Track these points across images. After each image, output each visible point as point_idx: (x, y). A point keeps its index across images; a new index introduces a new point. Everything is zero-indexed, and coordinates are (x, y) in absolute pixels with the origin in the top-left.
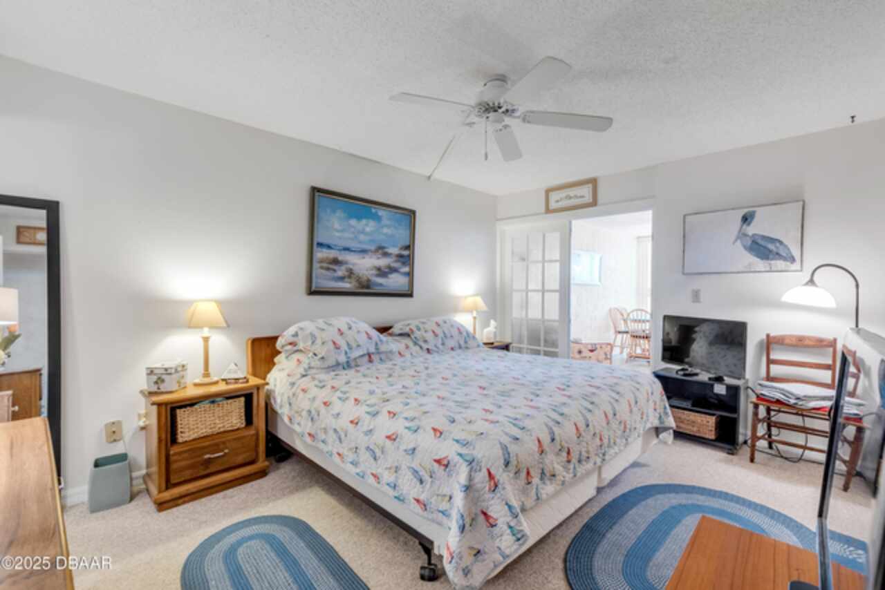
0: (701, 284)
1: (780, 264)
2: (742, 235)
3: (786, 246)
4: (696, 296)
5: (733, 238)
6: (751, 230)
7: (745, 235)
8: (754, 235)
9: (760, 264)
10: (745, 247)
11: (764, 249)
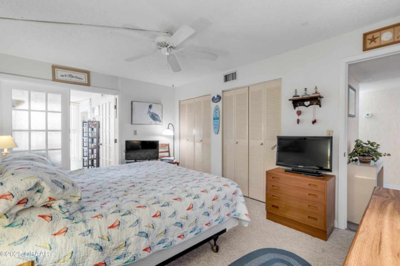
0: (138, 128)
1: (158, 122)
2: (149, 112)
3: (159, 117)
4: (135, 133)
5: (147, 113)
6: (152, 111)
7: (150, 112)
8: (152, 112)
9: (153, 122)
10: (150, 116)
11: (154, 117)
